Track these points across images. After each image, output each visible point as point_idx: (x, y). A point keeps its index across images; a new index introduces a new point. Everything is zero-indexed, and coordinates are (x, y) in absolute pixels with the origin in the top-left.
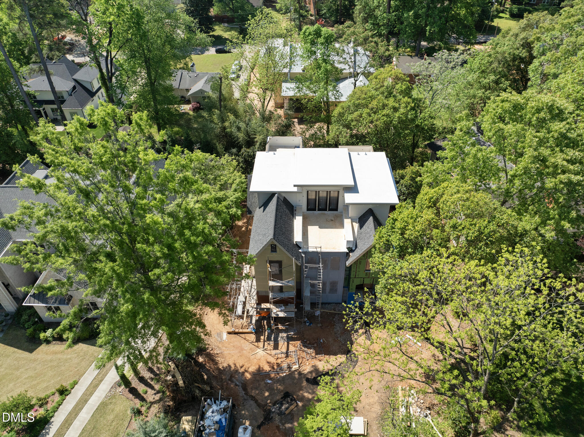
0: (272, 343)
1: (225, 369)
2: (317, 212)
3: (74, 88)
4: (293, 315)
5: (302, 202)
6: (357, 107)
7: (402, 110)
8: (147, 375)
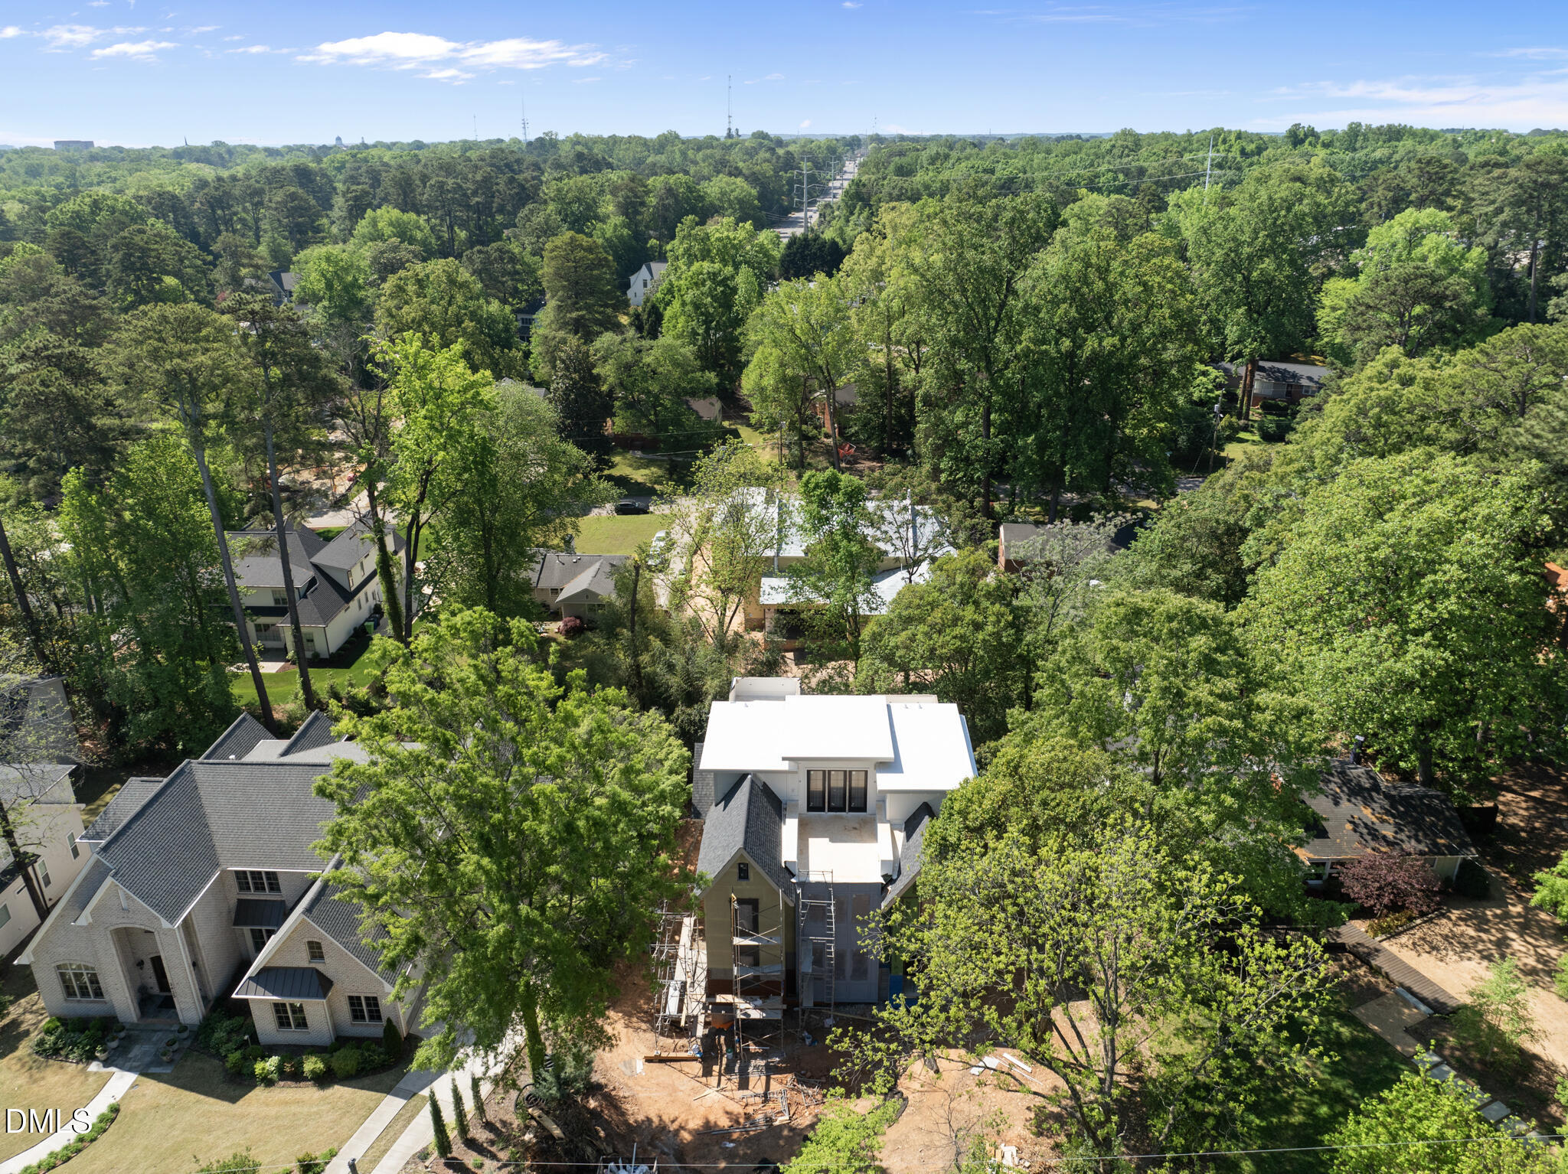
0: (736, 1078)
1: (639, 1124)
2: (826, 814)
3: (312, 582)
4: (779, 1016)
5: (796, 791)
6: (908, 621)
7: (990, 628)
8: (481, 1135)
